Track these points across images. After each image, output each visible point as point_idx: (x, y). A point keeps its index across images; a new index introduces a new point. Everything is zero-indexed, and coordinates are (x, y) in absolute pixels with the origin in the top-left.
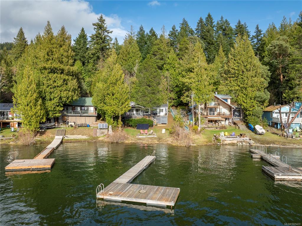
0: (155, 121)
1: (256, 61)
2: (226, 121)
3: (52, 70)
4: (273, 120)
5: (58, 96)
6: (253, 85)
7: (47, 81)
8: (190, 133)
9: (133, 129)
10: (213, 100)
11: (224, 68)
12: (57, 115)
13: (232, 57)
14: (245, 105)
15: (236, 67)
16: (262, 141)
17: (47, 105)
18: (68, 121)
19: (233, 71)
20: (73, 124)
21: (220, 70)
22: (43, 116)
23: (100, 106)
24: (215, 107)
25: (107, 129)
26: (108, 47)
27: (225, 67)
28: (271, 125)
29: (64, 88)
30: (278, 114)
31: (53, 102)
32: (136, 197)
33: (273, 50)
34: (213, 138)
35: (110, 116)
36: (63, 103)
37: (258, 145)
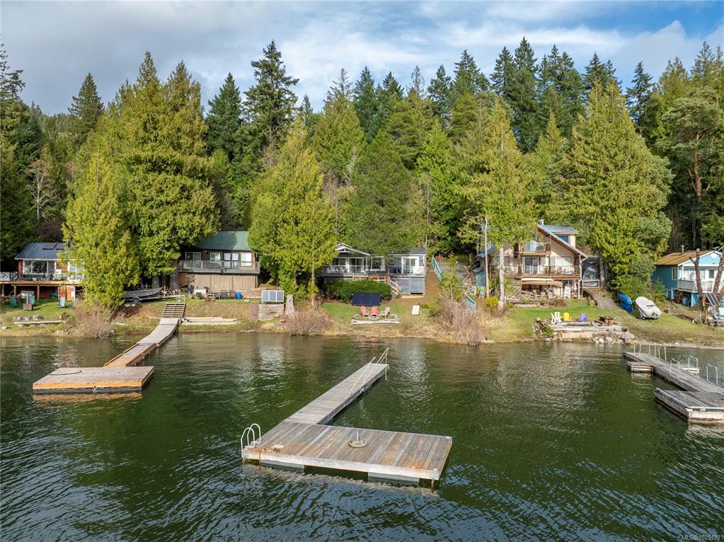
0: (396, 287)
1: (638, 144)
2: (564, 288)
3: (154, 164)
4: (678, 287)
5: (168, 225)
6: (631, 202)
7: (144, 190)
8: (480, 315)
9: (344, 305)
10: (534, 236)
11: (560, 161)
12: (166, 269)
13: (580, 136)
14: (611, 248)
15: (590, 158)
16: (654, 334)
17: (142, 245)
18: (192, 284)
19: (583, 168)
20: (203, 292)
21: (550, 166)
22: (132, 271)
23: (266, 248)
24: (538, 254)
25: (282, 303)
26: (287, 117)
27: (564, 159)
28: (673, 298)
29: (183, 206)
30: (690, 272)
31: (156, 239)
32: (342, 457)
33: (679, 120)
34: (533, 327)
35: (290, 274)
36: (182, 242)
37: (645, 343)
